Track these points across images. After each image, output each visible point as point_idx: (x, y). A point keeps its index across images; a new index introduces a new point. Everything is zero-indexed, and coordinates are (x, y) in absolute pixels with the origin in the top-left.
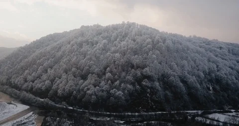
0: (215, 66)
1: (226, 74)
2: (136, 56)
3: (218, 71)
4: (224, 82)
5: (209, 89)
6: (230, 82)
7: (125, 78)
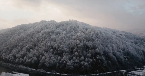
0: (126, 46)
1: (131, 50)
2: (89, 42)
3: (127, 48)
4: (131, 54)
5: (125, 58)
6: (134, 54)
7: (86, 55)
